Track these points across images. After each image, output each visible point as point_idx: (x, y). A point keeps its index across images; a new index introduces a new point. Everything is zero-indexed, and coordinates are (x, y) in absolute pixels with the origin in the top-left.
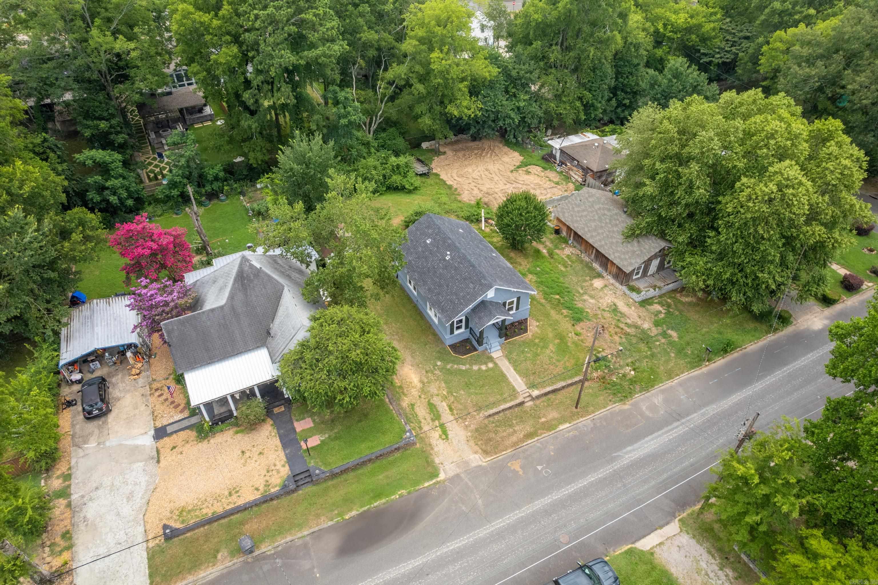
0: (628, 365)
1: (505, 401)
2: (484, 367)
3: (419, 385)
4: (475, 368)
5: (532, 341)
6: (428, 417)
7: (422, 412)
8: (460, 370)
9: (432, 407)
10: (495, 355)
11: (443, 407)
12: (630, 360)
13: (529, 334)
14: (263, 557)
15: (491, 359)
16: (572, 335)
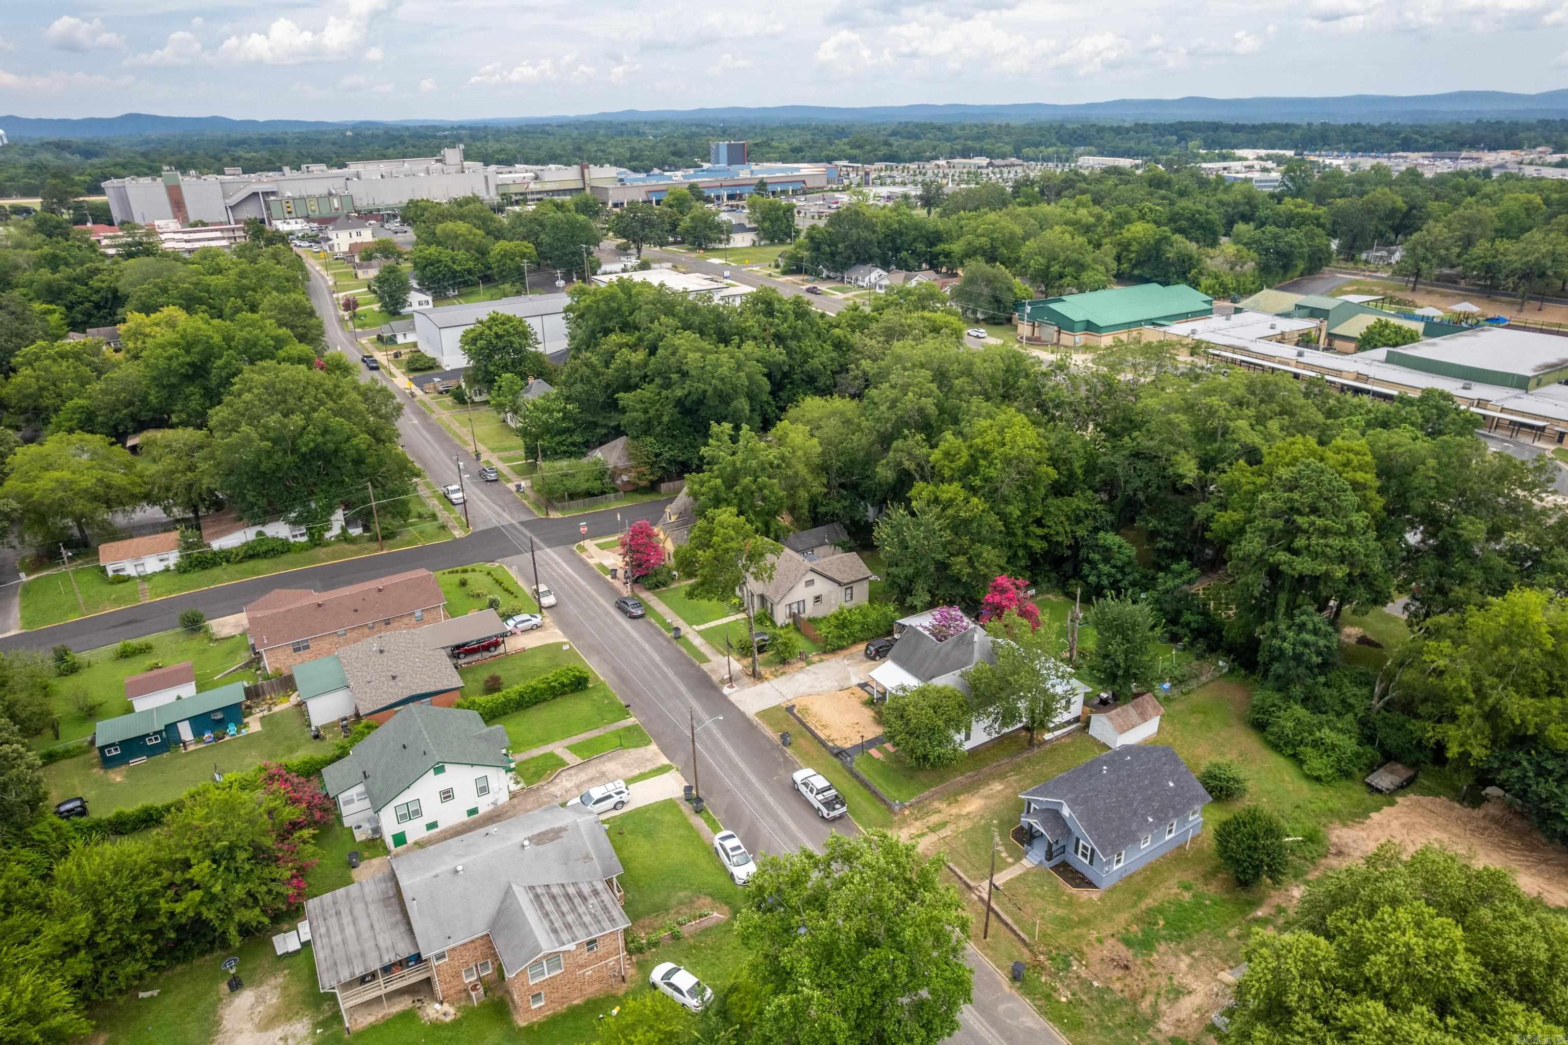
0: (1074, 994)
1: (965, 872)
2: (1004, 855)
3: (964, 812)
4: (1000, 848)
5: (1063, 893)
6: (931, 824)
7: (934, 819)
8: (993, 838)
9: (944, 825)
10: (1024, 862)
11: (946, 832)
12: (1084, 998)
13: (1074, 890)
14: (783, 753)
15: (1018, 859)
16: (1094, 934)
